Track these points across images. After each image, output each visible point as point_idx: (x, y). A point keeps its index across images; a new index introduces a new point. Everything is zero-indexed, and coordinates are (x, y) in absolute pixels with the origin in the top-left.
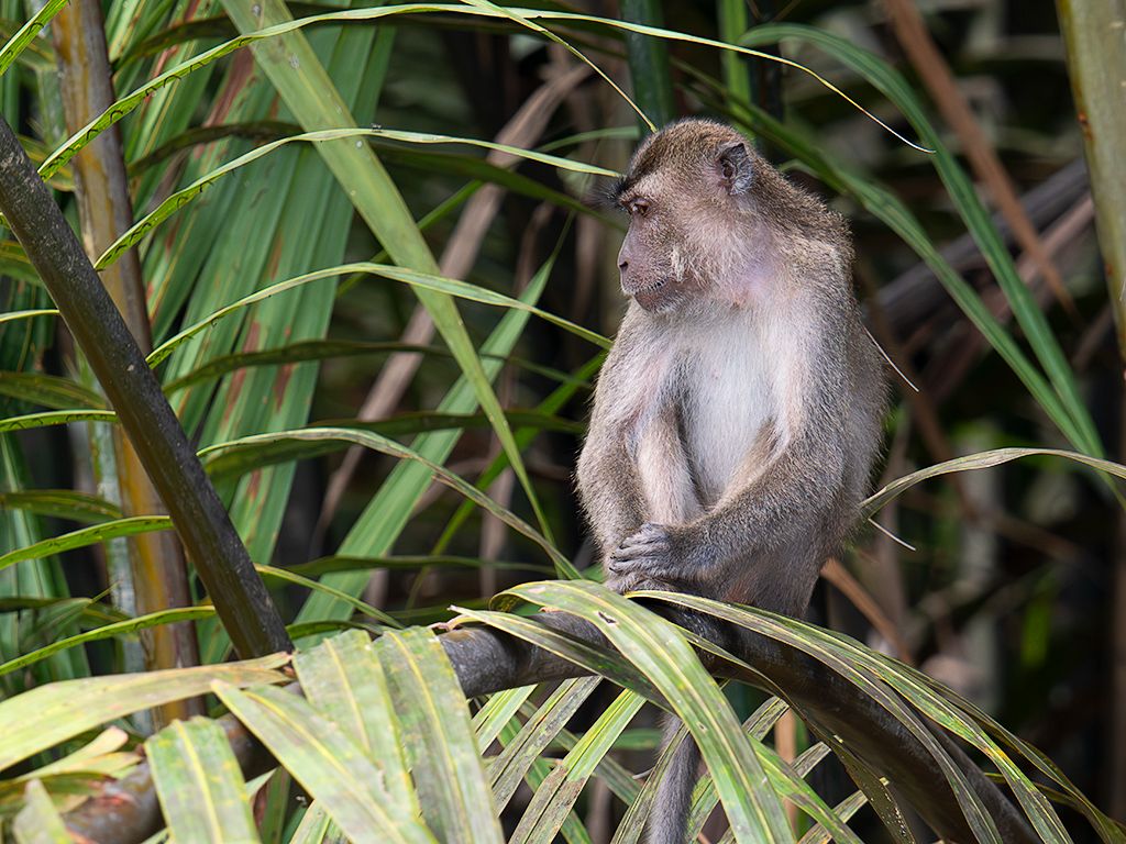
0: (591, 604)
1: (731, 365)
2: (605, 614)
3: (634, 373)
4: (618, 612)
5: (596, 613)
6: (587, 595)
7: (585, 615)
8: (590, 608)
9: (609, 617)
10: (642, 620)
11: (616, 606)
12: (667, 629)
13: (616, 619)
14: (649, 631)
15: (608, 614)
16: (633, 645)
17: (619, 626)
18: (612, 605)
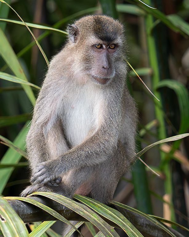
4: (7, 215)
10: (15, 221)
11: (7, 212)
12: (22, 226)
13: (5, 218)
14: (16, 226)
15: (3, 216)
16: (8, 232)
17: (5, 222)
18: (6, 212)
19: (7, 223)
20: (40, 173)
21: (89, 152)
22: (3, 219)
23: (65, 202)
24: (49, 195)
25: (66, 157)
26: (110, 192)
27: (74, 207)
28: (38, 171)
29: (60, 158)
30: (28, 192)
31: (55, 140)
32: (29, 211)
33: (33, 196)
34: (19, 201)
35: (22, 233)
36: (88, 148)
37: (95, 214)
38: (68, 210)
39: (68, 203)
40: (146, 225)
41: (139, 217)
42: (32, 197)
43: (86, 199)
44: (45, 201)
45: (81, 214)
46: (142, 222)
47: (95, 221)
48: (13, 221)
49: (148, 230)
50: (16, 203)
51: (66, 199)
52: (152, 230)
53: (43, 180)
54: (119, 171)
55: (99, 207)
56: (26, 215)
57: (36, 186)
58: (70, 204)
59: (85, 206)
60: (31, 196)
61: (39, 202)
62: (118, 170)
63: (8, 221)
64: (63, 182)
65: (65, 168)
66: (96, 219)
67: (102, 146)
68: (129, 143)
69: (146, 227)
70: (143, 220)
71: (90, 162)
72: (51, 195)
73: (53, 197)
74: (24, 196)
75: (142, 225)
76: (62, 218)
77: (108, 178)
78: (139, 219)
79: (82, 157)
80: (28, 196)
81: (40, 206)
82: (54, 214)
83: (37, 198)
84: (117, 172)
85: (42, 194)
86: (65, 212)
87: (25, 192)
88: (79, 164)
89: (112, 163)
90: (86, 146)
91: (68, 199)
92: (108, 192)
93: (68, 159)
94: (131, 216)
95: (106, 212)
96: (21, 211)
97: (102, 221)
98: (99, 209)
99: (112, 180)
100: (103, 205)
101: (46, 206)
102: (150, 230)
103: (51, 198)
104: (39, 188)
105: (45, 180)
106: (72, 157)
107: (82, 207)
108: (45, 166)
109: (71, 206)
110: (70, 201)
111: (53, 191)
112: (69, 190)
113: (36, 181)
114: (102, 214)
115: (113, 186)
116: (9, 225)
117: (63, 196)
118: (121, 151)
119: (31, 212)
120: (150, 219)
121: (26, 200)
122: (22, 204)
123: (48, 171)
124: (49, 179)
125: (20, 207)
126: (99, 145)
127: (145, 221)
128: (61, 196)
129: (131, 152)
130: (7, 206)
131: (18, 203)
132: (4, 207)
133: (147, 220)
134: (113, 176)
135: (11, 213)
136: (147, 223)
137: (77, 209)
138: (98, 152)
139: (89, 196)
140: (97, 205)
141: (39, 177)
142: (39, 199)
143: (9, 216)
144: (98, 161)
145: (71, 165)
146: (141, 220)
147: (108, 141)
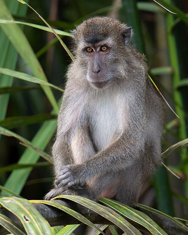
0: (23, 211)
1: (103, 108)
2: (26, 217)
3: (68, 114)
4: (31, 217)
5: (23, 215)
6: (22, 207)
7: (19, 216)
8: (21, 213)
9: (27, 218)
10: (39, 221)
11: (32, 213)
12: (47, 226)
13: (30, 219)
14: (40, 227)
15: (27, 217)
16: (32, 232)
17: (29, 223)
18: (30, 213)
19: (31, 224)
20: (64, 176)
21: (115, 157)
22: (27, 220)
23: (90, 205)
24: (74, 198)
25: (91, 163)
26: (136, 195)
27: (99, 210)
28: (63, 174)
29: (85, 164)
30: (52, 195)
31: (82, 141)
32: (53, 215)
33: (57, 199)
34: (43, 205)
35: (47, 233)
36: (113, 154)
37: (121, 217)
38: (93, 213)
39: (93, 206)
40: (172, 228)
41: (164, 219)
42: (56, 201)
43: (111, 202)
44: (70, 205)
45: (107, 217)
46: (168, 225)
47: (121, 224)
48: (37, 222)
49: (174, 233)
50: (40, 206)
51: (92, 202)
52: (178, 233)
53: (67, 184)
54: (145, 174)
55: (125, 210)
56: (50, 219)
57: (61, 189)
58: (95, 207)
59: (110, 210)
60: (56, 199)
61: (64, 205)
62: (143, 173)
63: (32, 222)
64: (88, 185)
65: (90, 174)
66: (122, 222)
67: (128, 151)
68: (154, 147)
69: (171, 230)
70: (168, 223)
71: (115, 168)
72: (76, 198)
73: (77, 200)
74: (48, 199)
75: (168, 228)
76: (87, 222)
77: (133, 181)
78: (165, 222)
79: (107, 163)
80: (52, 199)
81: (65, 210)
82: (79, 218)
83: (61, 201)
84: (142, 175)
85: (66, 197)
86: (90, 216)
87: (49, 194)
88: (104, 170)
89: (138, 166)
90: (111, 151)
91: (93, 202)
92: (133, 195)
93: (93, 165)
94: (156, 218)
95: (132, 214)
96: (45, 215)
97: (129, 224)
98: (125, 212)
99: (137, 183)
100: (128, 207)
101: (70, 209)
102: (176, 233)
103: (76, 202)
104: (64, 191)
105: (69, 184)
106: (97, 163)
107: (107, 211)
108: (70, 170)
109: (97, 209)
110: (95, 204)
111: (78, 194)
112: (93, 193)
113: (60, 184)
114: (128, 216)
115: (138, 190)
116: (33, 226)
117: (88, 200)
118: (147, 154)
119: (56, 216)
120: (176, 222)
121: (50, 204)
122: (46, 208)
123: (73, 175)
124: (73, 183)
125: (44, 210)
126: (125, 150)
127: (170, 223)
128: (86, 199)
129: (157, 156)
130: (31, 208)
131: (42, 206)
132: (29, 208)
133: (172, 223)
134: (139, 179)
135: (35, 215)
136: (173, 226)
137: (102, 212)
138: (123, 157)
139: (114, 198)
140: (123, 208)
141: (63, 180)
142: (64, 203)
143: (33, 217)
144: (123, 166)
145: (96, 171)
146: (166, 223)
147: (134, 145)
